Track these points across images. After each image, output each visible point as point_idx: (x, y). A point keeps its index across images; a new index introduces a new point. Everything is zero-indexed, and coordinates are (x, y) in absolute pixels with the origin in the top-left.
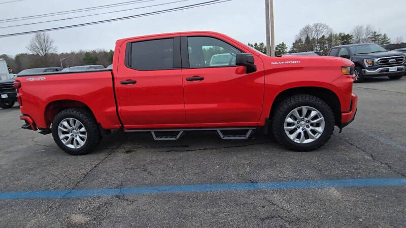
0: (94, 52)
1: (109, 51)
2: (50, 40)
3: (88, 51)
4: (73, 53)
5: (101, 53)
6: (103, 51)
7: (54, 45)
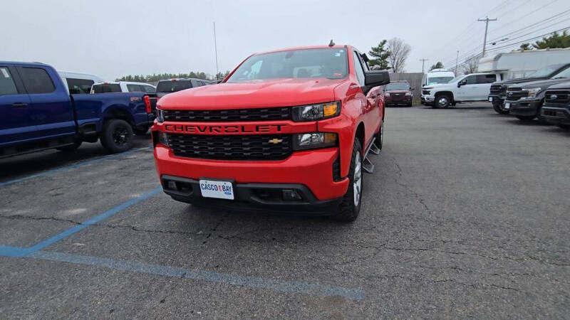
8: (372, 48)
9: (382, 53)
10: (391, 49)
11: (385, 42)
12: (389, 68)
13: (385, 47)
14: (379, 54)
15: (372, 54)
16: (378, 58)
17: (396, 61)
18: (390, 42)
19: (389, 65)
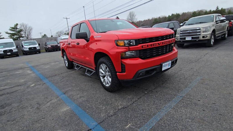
0: (159, 18)
1: (168, 16)
2: (134, 15)
3: (156, 18)
4: (149, 20)
5: (163, 18)
6: (164, 16)
7: (136, 17)
8: (10, 27)
9: (18, 30)
10: (23, 28)
11: (17, 24)
12: (24, 37)
13: (18, 27)
14: (16, 30)
15: (12, 30)
16: (16, 32)
17: (27, 33)
18: (20, 24)
19: (23, 36)
